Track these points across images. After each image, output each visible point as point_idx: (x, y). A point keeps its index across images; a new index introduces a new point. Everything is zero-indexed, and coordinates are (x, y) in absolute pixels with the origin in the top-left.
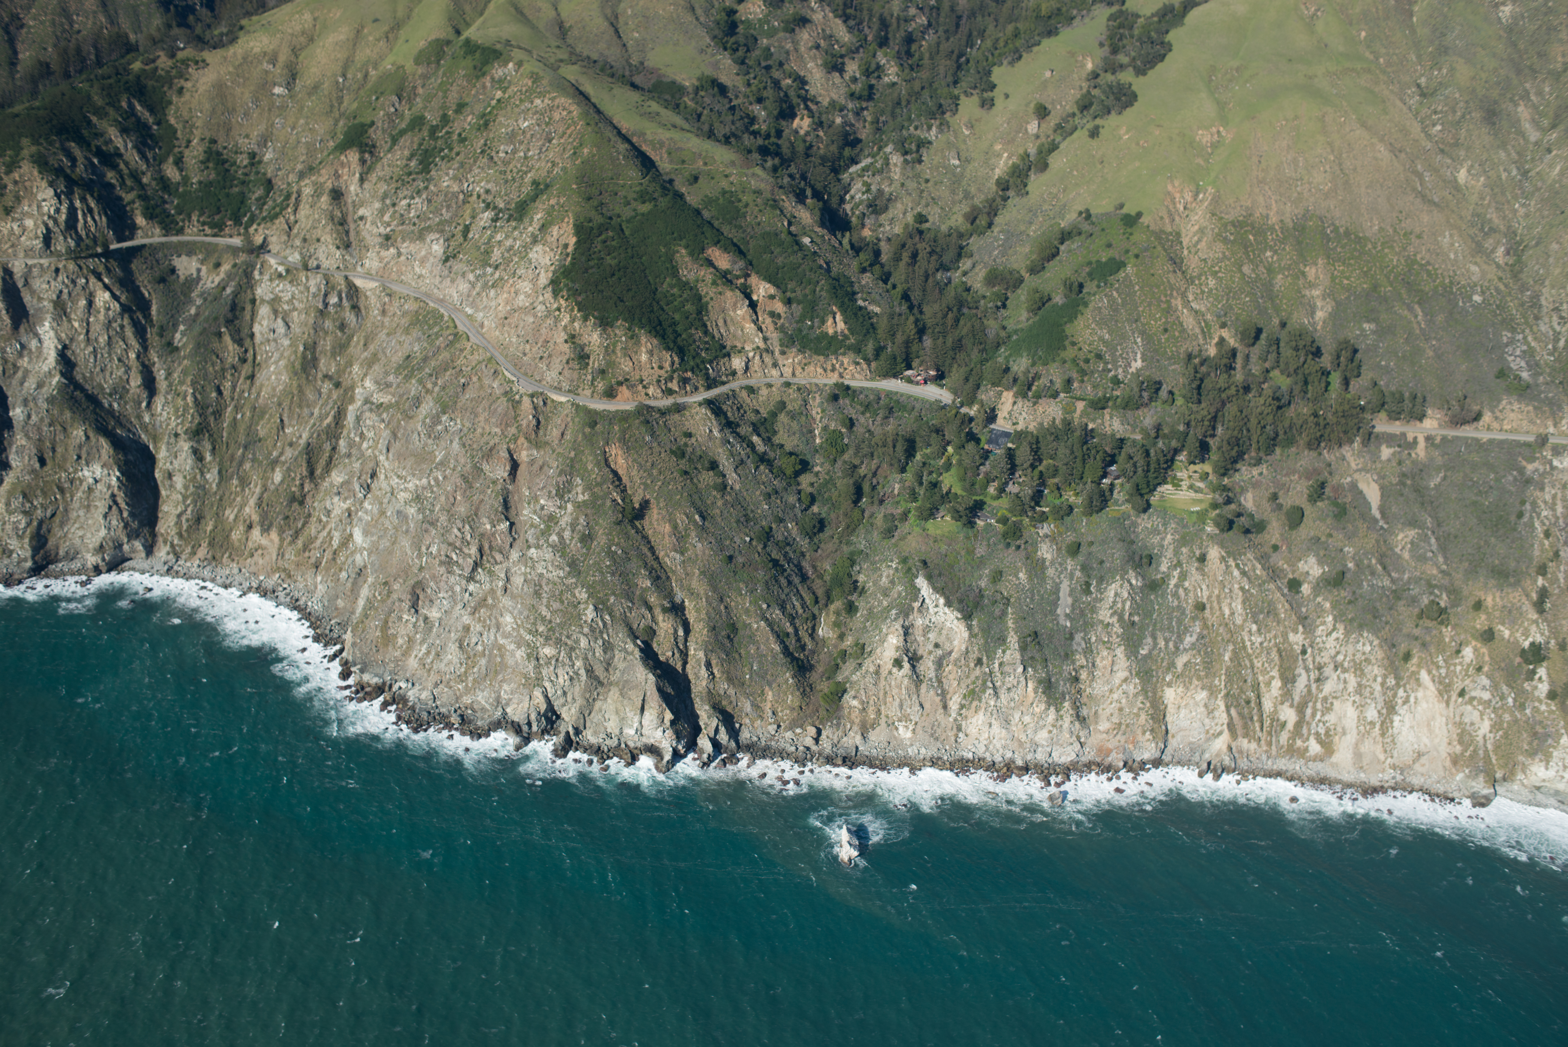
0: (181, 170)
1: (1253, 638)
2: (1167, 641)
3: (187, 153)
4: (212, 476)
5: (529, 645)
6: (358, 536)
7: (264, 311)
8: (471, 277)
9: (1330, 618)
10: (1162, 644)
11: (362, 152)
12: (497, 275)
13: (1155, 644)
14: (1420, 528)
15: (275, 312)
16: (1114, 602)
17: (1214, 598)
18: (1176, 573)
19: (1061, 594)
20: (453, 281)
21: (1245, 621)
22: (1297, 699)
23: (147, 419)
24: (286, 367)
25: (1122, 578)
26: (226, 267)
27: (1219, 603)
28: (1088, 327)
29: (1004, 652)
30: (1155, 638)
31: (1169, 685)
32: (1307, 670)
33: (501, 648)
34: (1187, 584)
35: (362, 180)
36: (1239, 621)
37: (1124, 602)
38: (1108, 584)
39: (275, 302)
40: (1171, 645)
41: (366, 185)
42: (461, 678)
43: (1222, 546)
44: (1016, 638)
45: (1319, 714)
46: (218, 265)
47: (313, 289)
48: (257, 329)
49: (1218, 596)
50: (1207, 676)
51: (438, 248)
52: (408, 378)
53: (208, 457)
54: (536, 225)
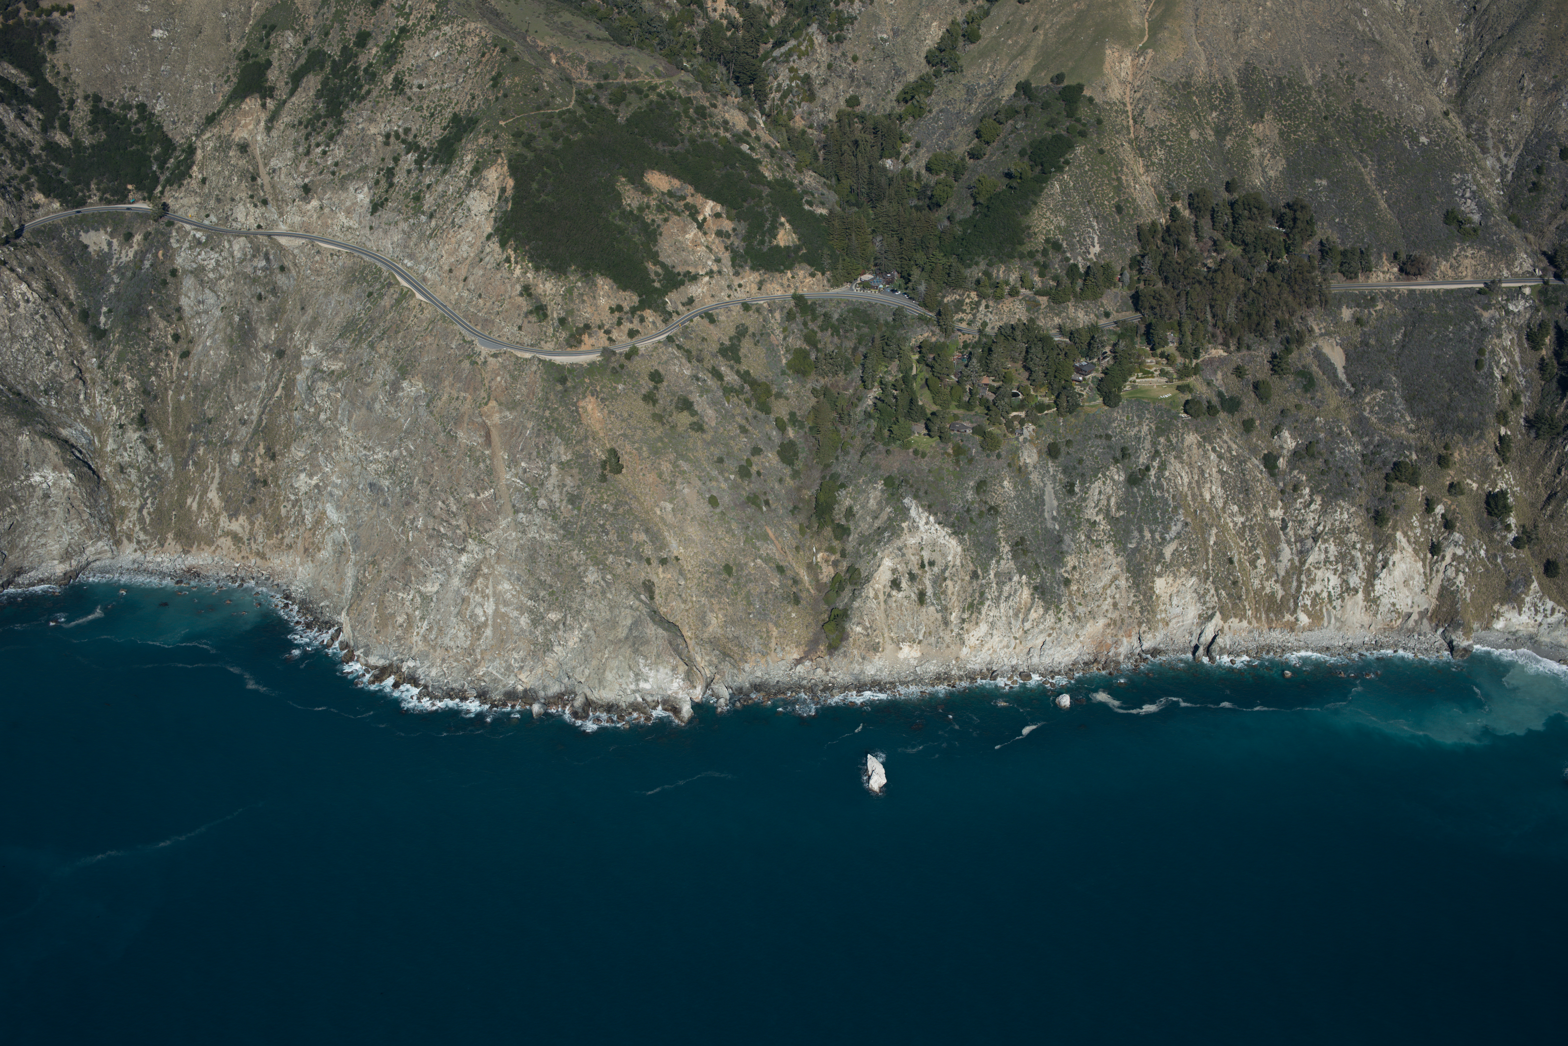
0: (69, 135)
1: (1234, 519)
2: (1152, 532)
3: (72, 114)
4: (166, 465)
5: (531, 611)
6: (332, 514)
7: (188, 282)
8: (404, 226)
9: (1307, 490)
10: (1148, 535)
11: (263, 97)
12: (433, 223)
13: (1142, 537)
14: (1386, 389)
15: (202, 282)
16: (1099, 500)
17: (1194, 485)
18: (1155, 464)
19: (1046, 498)
20: (386, 232)
21: (1225, 503)
22: (1282, 573)
23: (87, 412)
24: (223, 341)
25: (1104, 475)
26: (138, 238)
27: (1199, 488)
28: (1043, 216)
29: (998, 562)
30: (1141, 531)
31: (1160, 575)
32: (1288, 542)
33: (504, 616)
34: (1167, 474)
35: (268, 129)
36: (1220, 504)
37: (1109, 500)
38: (1092, 483)
39: (198, 272)
40: (1157, 536)
41: (274, 133)
42: (470, 651)
43: (1197, 431)
44: (1007, 548)
45: (1304, 586)
46: (129, 237)
47: (238, 254)
48: (184, 301)
49: (1197, 482)
50: (1194, 563)
51: (364, 197)
52: (357, 342)
53: (159, 446)
54: (468, 168)
